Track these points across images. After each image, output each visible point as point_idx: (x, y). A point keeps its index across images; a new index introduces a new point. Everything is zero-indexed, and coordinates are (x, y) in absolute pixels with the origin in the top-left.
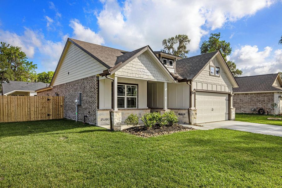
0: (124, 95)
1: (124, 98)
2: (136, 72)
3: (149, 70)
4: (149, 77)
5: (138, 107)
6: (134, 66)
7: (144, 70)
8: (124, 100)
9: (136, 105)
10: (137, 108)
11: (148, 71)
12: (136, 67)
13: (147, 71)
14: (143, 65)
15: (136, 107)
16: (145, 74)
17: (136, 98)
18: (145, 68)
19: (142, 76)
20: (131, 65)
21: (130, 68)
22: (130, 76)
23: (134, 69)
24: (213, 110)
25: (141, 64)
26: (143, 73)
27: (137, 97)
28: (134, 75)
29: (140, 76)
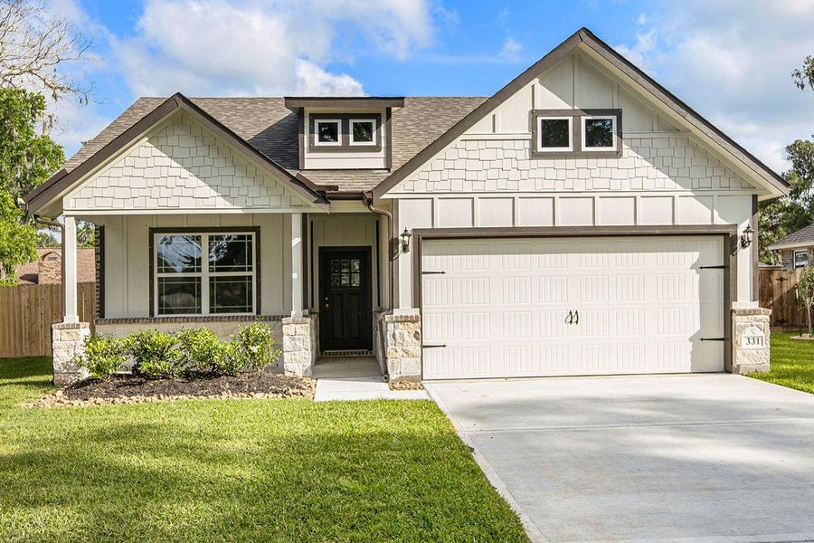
0: (199, 270)
1: (199, 279)
2: (146, 192)
3: (204, 179)
4: (209, 203)
5: (259, 312)
6: (136, 172)
7: (180, 182)
8: (199, 285)
9: (251, 303)
10: (254, 313)
11: (201, 183)
12: (148, 173)
13: (194, 181)
14: (174, 164)
15: (251, 310)
16: (189, 192)
17: (250, 278)
18: (185, 173)
19: (173, 202)
20: (128, 171)
21: (124, 182)
22: (121, 207)
23: (135, 182)
24: (573, 318)
25: (168, 161)
26: (177, 191)
27: (253, 273)
28: (139, 203)
29: (163, 202)
